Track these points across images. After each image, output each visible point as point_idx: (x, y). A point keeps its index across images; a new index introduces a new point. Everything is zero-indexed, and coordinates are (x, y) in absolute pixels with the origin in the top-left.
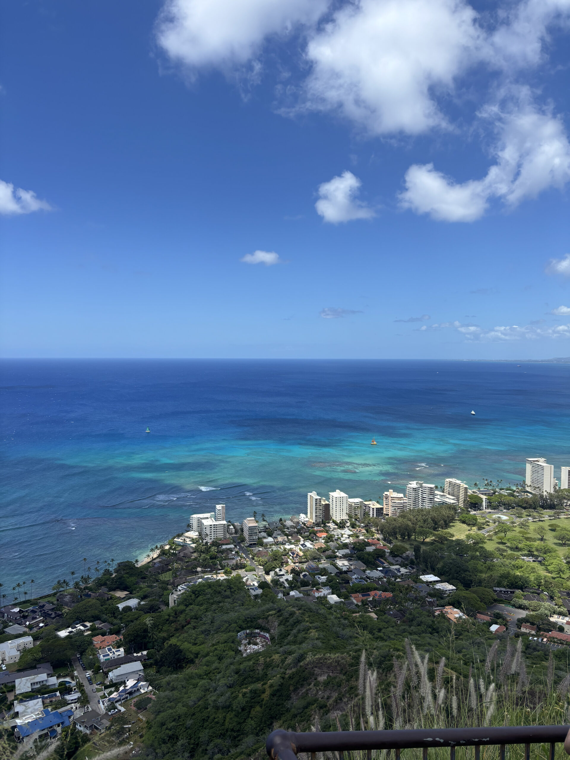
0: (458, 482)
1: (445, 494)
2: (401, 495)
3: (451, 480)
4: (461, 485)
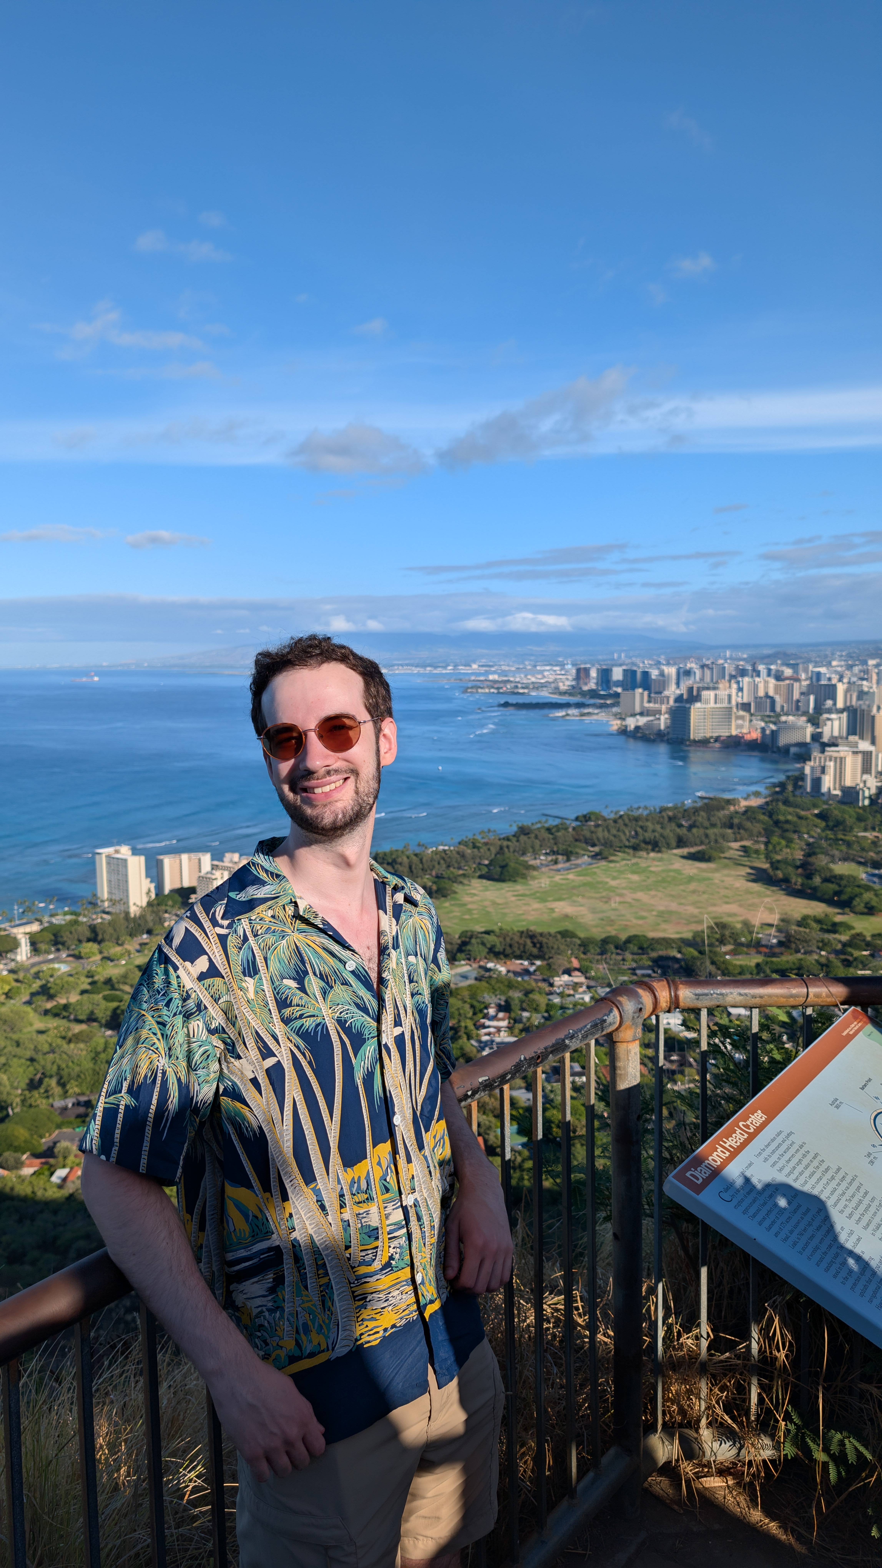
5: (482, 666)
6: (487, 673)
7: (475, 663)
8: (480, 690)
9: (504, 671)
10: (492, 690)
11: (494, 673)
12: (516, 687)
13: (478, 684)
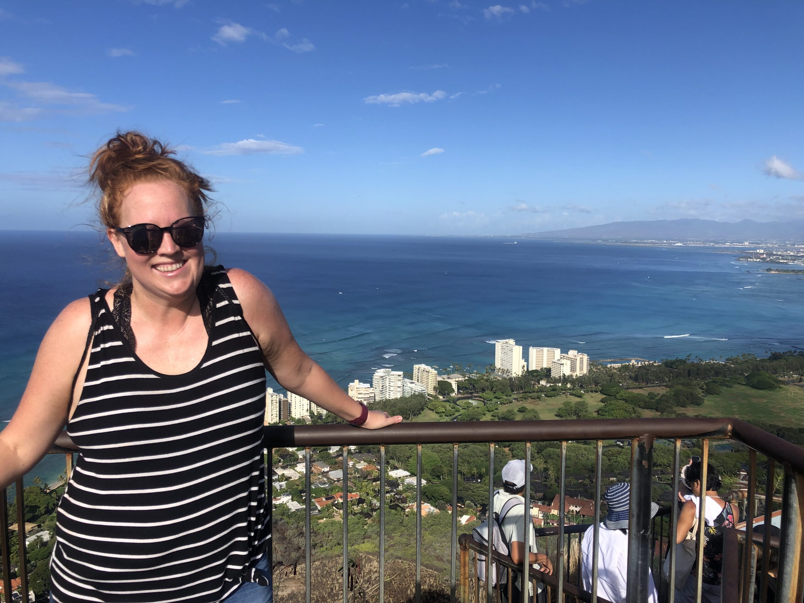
0: (428, 368)
1: (413, 381)
2: (368, 385)
3: (419, 365)
4: (430, 371)
5: (752, 243)
6: (755, 249)
7: (747, 241)
8: (749, 259)
9: (769, 248)
10: (758, 260)
11: (762, 248)
12: (779, 259)
13: (749, 255)
